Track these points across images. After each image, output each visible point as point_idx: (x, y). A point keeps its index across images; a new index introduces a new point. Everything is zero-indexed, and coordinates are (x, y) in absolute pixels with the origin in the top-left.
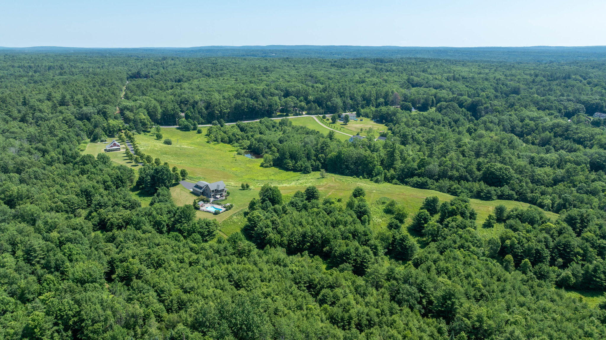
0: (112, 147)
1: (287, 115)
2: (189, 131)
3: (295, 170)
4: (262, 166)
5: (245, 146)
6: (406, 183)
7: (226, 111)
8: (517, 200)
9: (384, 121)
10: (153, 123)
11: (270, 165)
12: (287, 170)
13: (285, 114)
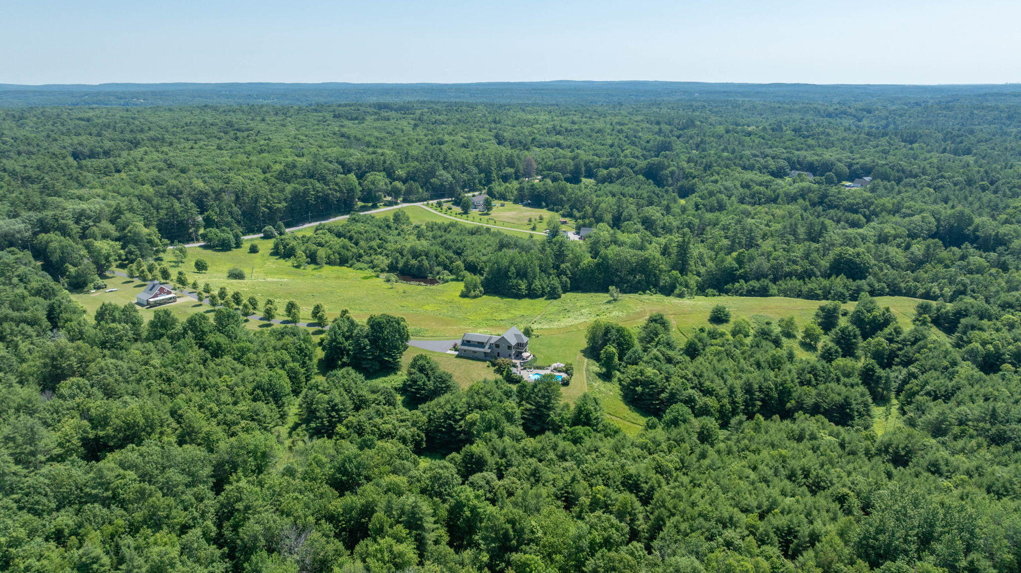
0: (156, 296)
1: (375, 206)
2: (230, 250)
3: (532, 294)
4: (464, 295)
5: (382, 266)
6: (727, 292)
7: (280, 206)
8: (888, 294)
9: (544, 204)
10: (166, 241)
11: (481, 292)
12: (519, 296)
13: (370, 204)
